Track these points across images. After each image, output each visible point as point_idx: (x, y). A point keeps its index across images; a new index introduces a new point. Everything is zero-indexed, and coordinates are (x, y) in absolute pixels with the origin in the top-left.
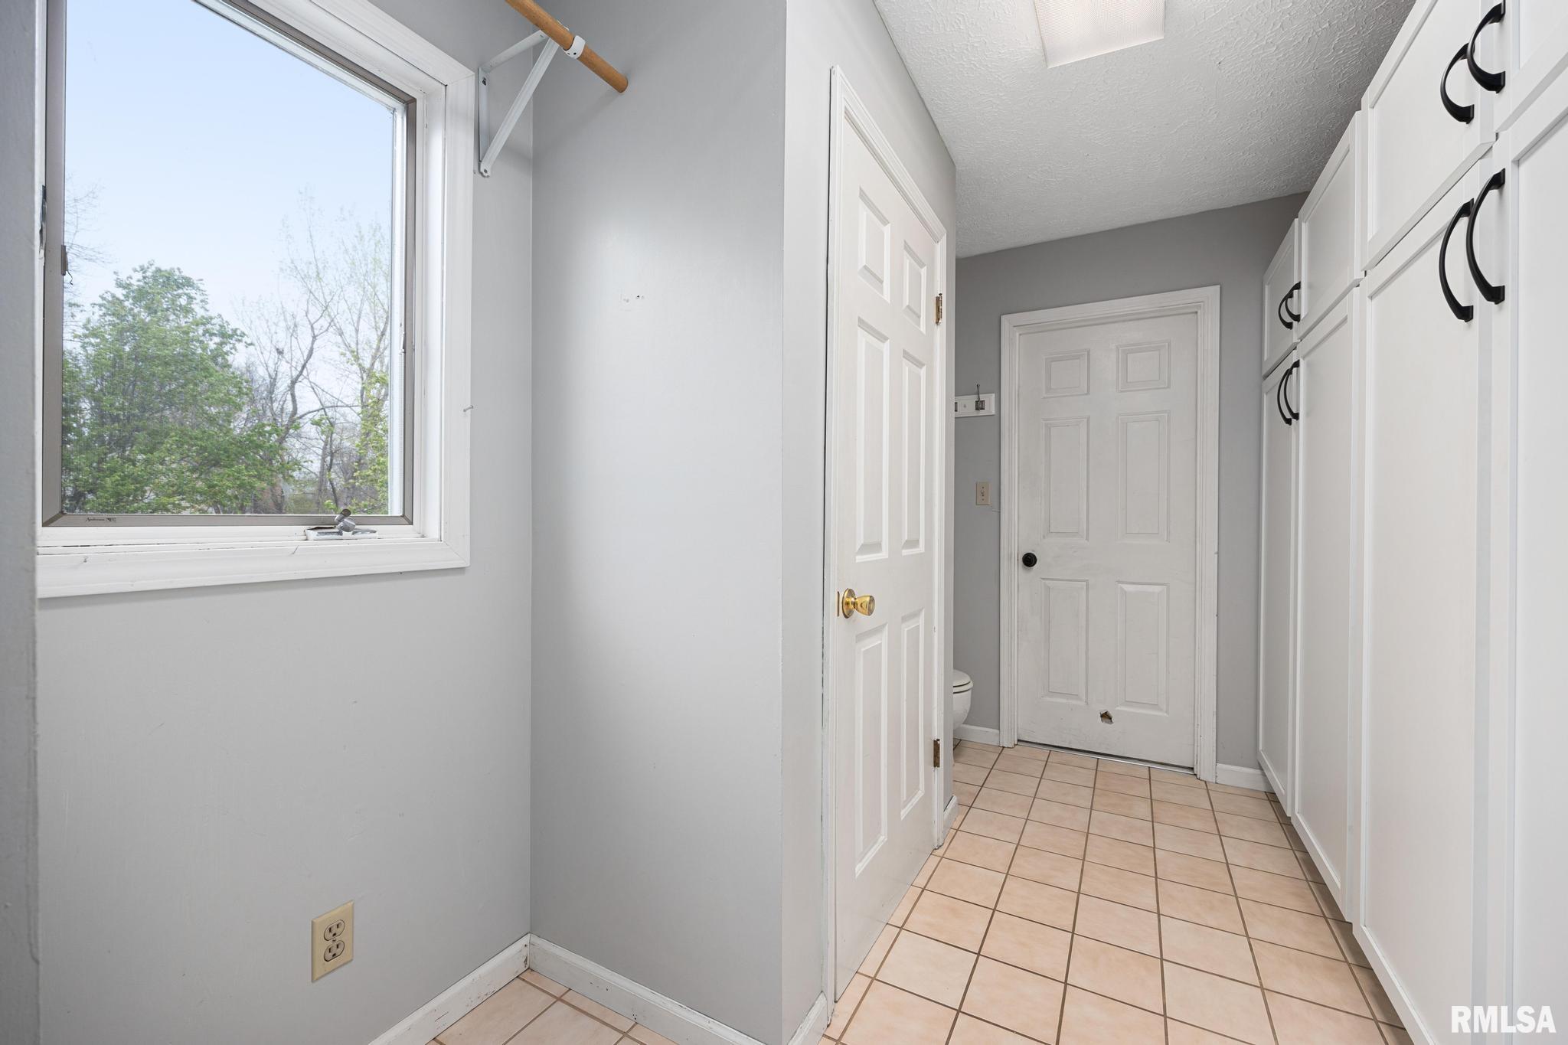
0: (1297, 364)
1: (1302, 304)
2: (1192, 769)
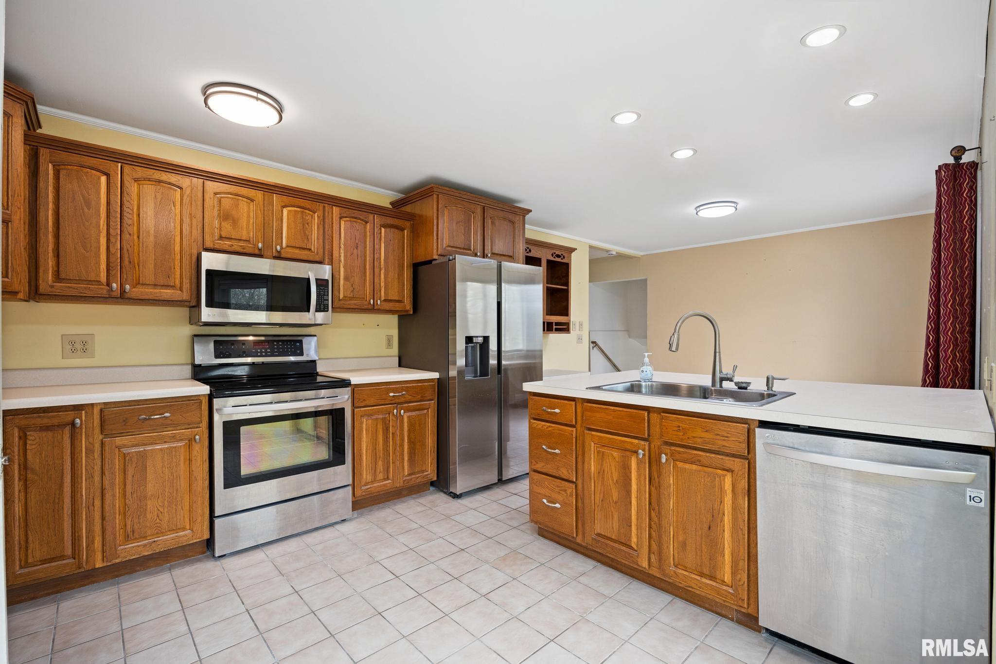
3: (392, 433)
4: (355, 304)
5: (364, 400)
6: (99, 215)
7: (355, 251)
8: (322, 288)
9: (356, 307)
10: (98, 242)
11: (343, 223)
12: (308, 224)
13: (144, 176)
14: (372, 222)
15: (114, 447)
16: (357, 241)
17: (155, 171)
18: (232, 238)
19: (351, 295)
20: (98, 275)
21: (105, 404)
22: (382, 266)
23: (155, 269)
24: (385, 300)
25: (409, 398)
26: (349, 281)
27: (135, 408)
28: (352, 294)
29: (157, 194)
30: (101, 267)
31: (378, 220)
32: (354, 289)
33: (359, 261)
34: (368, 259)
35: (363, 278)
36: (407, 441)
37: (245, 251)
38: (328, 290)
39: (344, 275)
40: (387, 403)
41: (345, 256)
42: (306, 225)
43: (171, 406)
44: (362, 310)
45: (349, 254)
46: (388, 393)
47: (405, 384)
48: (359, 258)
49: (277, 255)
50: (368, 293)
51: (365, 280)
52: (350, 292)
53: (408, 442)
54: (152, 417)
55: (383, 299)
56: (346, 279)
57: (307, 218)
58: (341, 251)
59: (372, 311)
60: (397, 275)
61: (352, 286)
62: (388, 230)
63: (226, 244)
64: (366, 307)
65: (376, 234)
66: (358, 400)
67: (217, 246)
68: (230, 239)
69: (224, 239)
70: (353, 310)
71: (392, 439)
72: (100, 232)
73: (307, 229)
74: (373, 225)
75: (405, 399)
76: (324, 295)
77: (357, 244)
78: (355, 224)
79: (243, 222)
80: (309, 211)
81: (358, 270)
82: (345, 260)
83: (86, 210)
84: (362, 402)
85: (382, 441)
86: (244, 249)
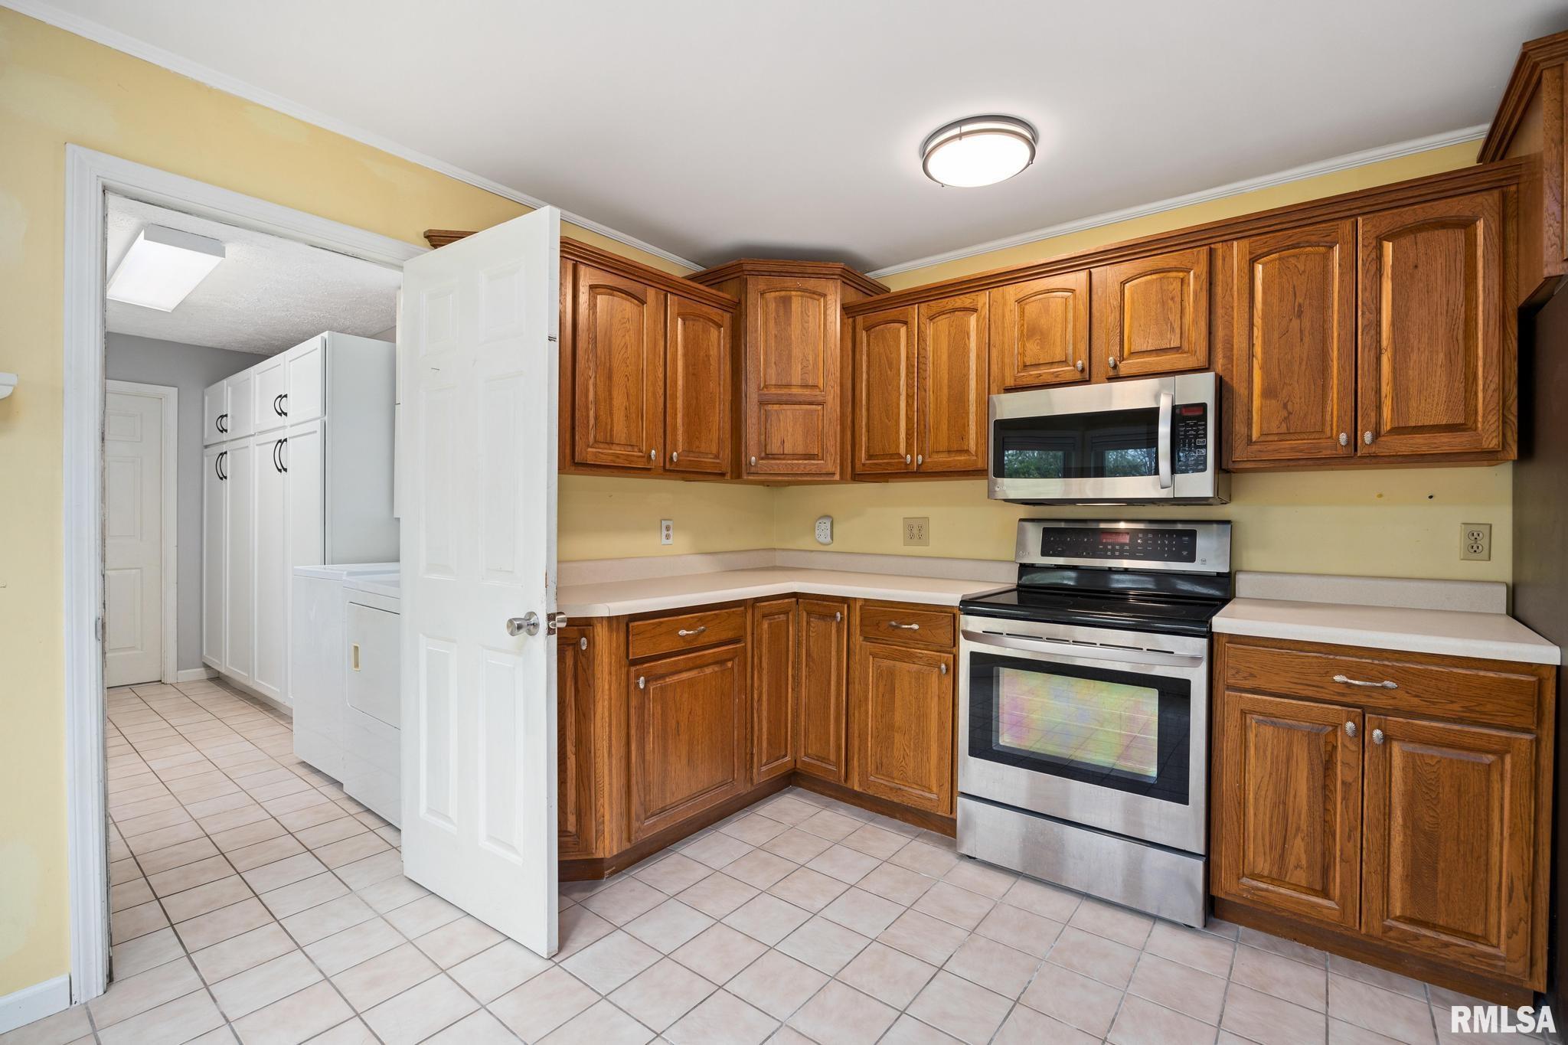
0: (226, 453)
1: (227, 423)
2: (160, 681)
3: (1343, 783)
4: (1293, 449)
5: (1252, 675)
6: (899, 375)
7: (1296, 323)
8: (1191, 423)
9: (1299, 455)
10: (898, 404)
11: (1259, 268)
12: (1172, 299)
13: (939, 310)
14: (1350, 238)
15: (868, 653)
16: (1300, 300)
17: (947, 299)
18: (1039, 364)
19: (1283, 429)
20: (898, 447)
21: (866, 600)
22: (1385, 343)
23: (948, 430)
24: (1396, 431)
25: (1406, 700)
26: (1276, 397)
27: (886, 611)
28: (1284, 425)
29: (951, 329)
30: (901, 437)
31: (1369, 227)
32: (1290, 413)
33: (1306, 346)
34: (1335, 335)
35: (1320, 382)
36: (1400, 820)
37: (1058, 379)
38: (1206, 425)
39: (1263, 385)
40: (1328, 697)
41: (1264, 342)
42: (1170, 301)
43: (920, 615)
44: (1318, 462)
45: (1276, 335)
46: (1328, 674)
47: (1397, 660)
48: (1306, 340)
49: (1111, 373)
50: (1335, 419)
51: (1325, 389)
52: (1277, 423)
53: (1405, 826)
54: (904, 626)
55: (1389, 428)
56: (1268, 393)
57: (1171, 287)
58: (1255, 334)
59: (1353, 461)
60: (1441, 355)
61: (1285, 406)
62: (1406, 241)
63: (1031, 375)
64: (1329, 452)
65: (1363, 265)
66: (1234, 672)
67: (1020, 383)
68: (1037, 365)
69: (1029, 368)
70: (1291, 463)
71: (1343, 799)
72: (900, 395)
73: (1171, 309)
74: (1350, 246)
75: (1391, 702)
76: (1196, 436)
77: (1300, 305)
78: (1293, 261)
79: (1057, 333)
80: (1176, 271)
81: (1303, 367)
82: (1265, 352)
83: (889, 372)
84: (1245, 678)
85: (1305, 790)
86: (1057, 376)
